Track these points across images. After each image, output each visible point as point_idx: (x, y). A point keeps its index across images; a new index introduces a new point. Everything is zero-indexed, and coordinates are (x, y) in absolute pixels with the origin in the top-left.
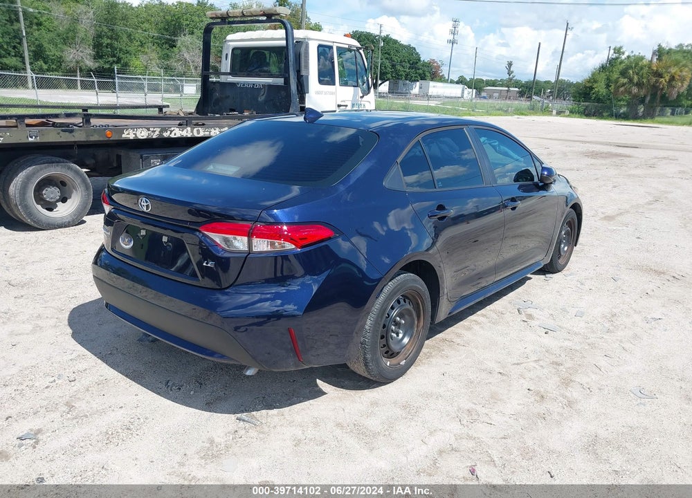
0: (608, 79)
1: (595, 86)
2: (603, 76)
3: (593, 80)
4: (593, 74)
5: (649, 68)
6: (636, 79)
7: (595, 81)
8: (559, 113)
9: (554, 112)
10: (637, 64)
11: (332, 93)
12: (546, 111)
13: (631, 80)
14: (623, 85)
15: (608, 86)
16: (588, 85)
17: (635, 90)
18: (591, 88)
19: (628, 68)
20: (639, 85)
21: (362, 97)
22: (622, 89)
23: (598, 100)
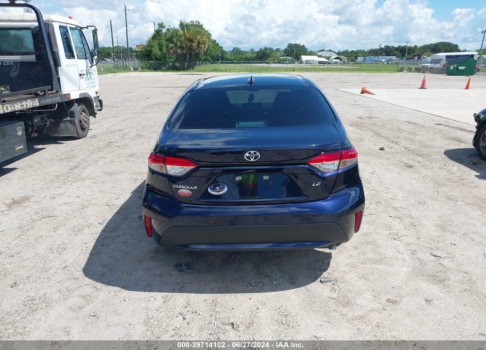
0: (159, 44)
1: (152, 50)
2: (155, 43)
3: (150, 44)
4: (149, 42)
5: (185, 36)
6: (179, 44)
7: (152, 47)
8: (136, 70)
9: (132, 69)
10: (177, 34)
11: (75, 66)
12: (126, 69)
13: (176, 45)
14: (172, 48)
15: (161, 50)
16: (148, 49)
17: (179, 51)
18: (151, 51)
19: (172, 37)
20: (181, 48)
21: (91, 67)
22: (171, 51)
23: (157, 59)
